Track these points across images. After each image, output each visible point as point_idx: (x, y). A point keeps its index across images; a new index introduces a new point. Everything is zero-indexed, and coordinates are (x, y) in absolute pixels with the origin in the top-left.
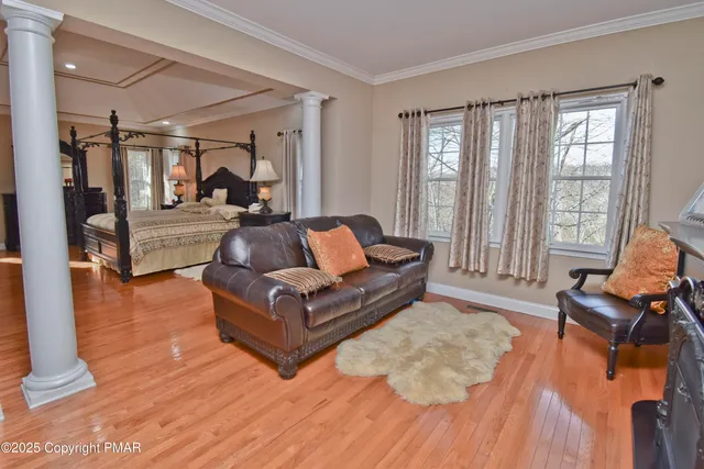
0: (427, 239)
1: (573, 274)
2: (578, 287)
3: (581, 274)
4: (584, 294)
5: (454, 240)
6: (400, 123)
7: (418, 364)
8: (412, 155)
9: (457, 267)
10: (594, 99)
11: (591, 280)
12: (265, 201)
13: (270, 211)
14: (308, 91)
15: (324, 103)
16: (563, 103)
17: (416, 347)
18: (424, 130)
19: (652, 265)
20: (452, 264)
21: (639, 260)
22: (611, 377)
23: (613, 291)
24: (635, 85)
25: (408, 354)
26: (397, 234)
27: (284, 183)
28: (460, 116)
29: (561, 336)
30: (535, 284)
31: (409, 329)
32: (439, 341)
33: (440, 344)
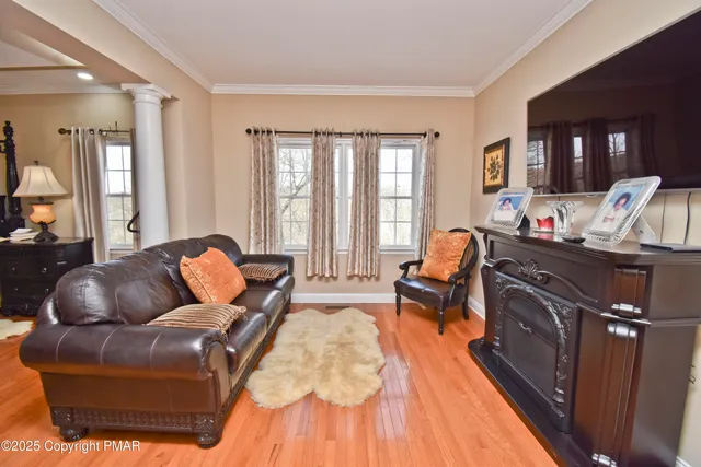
0: (284, 253)
1: (401, 267)
2: (404, 276)
3: (405, 267)
4: (409, 280)
5: (310, 250)
6: (248, 139)
7: (333, 370)
8: (264, 173)
9: (314, 275)
10: (401, 141)
11: (412, 269)
12: (43, 225)
13: (55, 238)
14: (148, 83)
15: (165, 102)
16: (384, 141)
17: (319, 355)
18: (275, 148)
19: (449, 254)
20: (309, 274)
21: (440, 252)
22: (441, 333)
23: (427, 275)
24: (425, 135)
25: (317, 365)
26: (252, 252)
27: (75, 199)
28: (309, 140)
29: (398, 314)
30: (373, 279)
31: (301, 341)
32: (332, 343)
33: (335, 346)
